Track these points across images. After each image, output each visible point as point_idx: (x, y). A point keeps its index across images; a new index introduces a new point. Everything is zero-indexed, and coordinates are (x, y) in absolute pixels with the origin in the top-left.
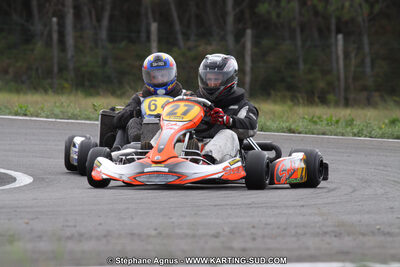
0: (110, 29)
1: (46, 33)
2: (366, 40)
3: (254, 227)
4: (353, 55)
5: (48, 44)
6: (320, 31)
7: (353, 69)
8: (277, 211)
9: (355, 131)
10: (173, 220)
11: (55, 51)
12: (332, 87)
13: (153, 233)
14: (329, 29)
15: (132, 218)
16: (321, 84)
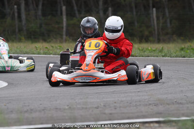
0: (43, 10)
1: (11, 13)
2: (167, 11)
3: (115, 103)
4: (161, 18)
5: (13, 18)
6: (145, 7)
7: (161, 25)
8: (126, 95)
9: (163, 54)
10: (76, 101)
11: (17, 22)
12: (151, 34)
13: (67, 107)
14: (149, 6)
15: (56, 101)
16: (146, 33)
